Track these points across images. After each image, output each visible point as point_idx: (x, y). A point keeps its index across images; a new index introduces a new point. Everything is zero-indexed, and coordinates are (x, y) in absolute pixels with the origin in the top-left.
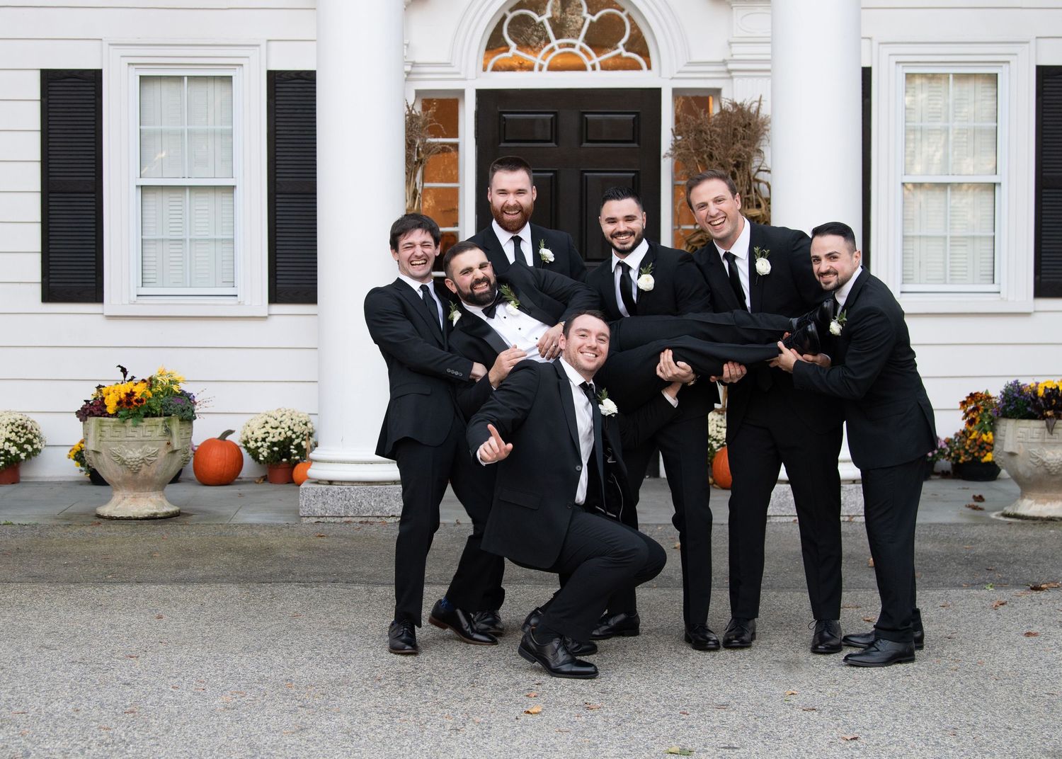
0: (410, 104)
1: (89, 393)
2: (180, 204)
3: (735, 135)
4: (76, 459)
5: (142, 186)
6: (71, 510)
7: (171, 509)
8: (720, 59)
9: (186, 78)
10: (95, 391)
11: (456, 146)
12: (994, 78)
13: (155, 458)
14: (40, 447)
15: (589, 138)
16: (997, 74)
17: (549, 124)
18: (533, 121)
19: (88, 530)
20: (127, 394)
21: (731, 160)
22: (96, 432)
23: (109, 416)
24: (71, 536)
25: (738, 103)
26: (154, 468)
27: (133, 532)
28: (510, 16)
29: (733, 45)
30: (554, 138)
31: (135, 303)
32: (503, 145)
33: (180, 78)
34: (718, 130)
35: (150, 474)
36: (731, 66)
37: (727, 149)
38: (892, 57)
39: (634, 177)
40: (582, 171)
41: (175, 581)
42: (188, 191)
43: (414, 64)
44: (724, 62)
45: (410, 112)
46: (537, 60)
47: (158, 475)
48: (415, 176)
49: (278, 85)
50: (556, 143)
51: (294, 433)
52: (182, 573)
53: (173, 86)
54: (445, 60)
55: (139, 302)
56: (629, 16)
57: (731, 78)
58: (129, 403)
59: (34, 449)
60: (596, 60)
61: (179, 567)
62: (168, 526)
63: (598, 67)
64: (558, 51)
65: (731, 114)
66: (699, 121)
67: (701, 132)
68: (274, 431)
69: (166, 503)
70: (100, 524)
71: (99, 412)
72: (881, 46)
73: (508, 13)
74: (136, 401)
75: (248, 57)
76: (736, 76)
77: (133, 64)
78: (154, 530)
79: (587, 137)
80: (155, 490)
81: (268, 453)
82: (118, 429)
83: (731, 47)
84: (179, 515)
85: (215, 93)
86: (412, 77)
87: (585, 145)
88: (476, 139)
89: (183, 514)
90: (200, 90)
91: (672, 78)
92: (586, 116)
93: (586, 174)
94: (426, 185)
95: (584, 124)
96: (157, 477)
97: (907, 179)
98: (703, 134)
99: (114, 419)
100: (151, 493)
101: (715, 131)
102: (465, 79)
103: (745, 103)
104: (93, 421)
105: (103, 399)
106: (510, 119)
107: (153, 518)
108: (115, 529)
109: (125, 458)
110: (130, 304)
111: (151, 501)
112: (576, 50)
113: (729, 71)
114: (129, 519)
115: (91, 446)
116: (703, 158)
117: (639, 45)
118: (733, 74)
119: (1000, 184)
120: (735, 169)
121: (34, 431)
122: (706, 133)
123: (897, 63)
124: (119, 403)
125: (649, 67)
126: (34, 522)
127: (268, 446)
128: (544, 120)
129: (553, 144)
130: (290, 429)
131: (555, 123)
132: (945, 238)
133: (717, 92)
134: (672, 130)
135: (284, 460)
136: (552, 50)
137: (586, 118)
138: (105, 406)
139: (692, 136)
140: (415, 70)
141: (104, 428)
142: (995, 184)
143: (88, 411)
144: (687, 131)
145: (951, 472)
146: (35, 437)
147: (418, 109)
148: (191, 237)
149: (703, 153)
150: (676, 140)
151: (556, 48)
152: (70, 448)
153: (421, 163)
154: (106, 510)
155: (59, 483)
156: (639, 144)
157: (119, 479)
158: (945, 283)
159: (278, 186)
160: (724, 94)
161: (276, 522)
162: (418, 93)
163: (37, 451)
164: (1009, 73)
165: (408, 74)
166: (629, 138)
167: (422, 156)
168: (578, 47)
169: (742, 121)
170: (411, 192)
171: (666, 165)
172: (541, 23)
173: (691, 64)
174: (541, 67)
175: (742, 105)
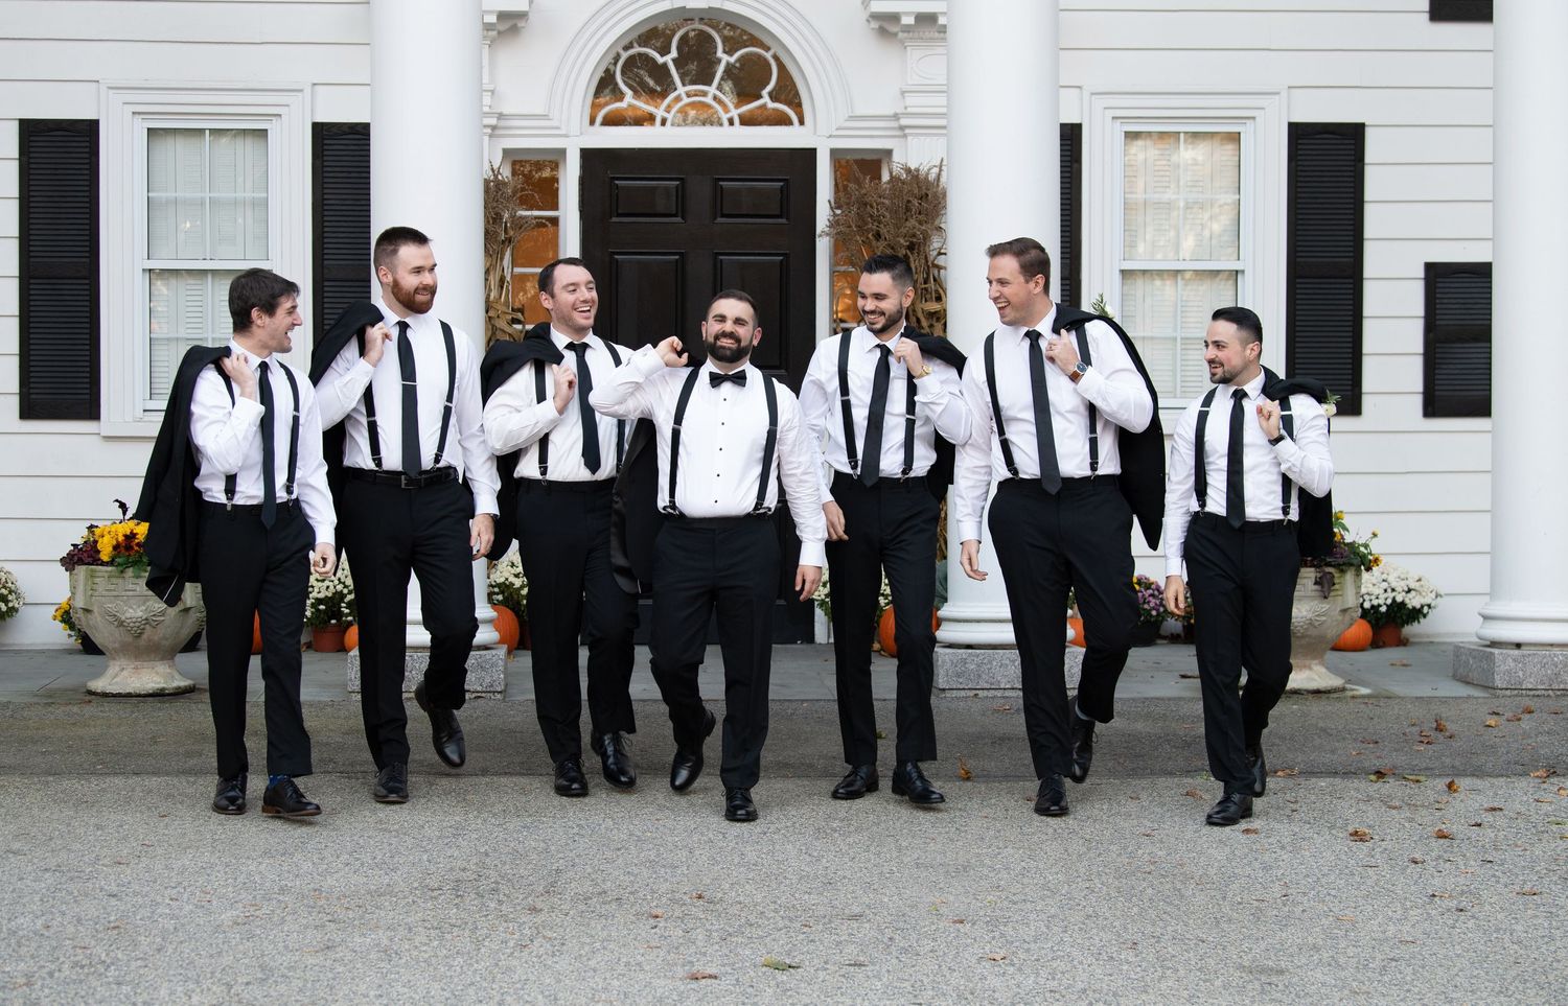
0: (496, 167)
1: (78, 535)
2: (200, 293)
3: (908, 209)
4: (63, 621)
5: (150, 270)
6: (54, 685)
7: (183, 683)
8: (890, 112)
9: (207, 132)
10: (85, 532)
11: (555, 221)
12: (1235, 138)
13: (162, 618)
14: (16, 605)
15: (725, 212)
16: (1239, 133)
17: (674, 193)
18: (654, 188)
19: (75, 709)
20: (126, 536)
21: (902, 241)
22: (85, 585)
23: (103, 564)
24: (52, 717)
25: (913, 168)
26: (161, 632)
27: (133, 712)
28: (625, 55)
29: (906, 94)
30: (680, 214)
31: (140, 420)
32: (614, 219)
33: (201, 131)
34: (887, 202)
35: (156, 638)
36: (904, 122)
37: (898, 227)
38: (1107, 111)
39: (781, 261)
40: (716, 253)
41: (183, 773)
42: (210, 276)
43: (501, 116)
44: (896, 117)
45: (496, 176)
46: (659, 111)
47: (167, 639)
48: (502, 259)
49: (326, 142)
50: (683, 218)
51: (346, 587)
52: (192, 762)
53: (193, 142)
54: (540, 111)
55: (146, 419)
56: (776, 57)
57: (905, 136)
58: (128, 548)
59: (8, 608)
60: (735, 113)
61: (189, 754)
62: (179, 704)
63: (737, 121)
64: (686, 100)
65: (903, 182)
66: (864, 191)
67: (866, 204)
68: (320, 584)
69: (177, 676)
70: (90, 702)
71: (90, 560)
72: (1094, 97)
73: (622, 52)
74: (138, 544)
75: (288, 106)
76: (911, 134)
77: (139, 113)
78: (159, 709)
79: (722, 210)
80: (162, 659)
81: (312, 613)
82: (114, 580)
83: (904, 97)
84: (193, 691)
85: (248, 147)
86: (498, 132)
87: (720, 220)
88: (581, 211)
89: (198, 689)
90: (226, 145)
91: (830, 136)
92: (721, 183)
93: (721, 257)
94: (518, 270)
95: (718, 194)
96: (164, 642)
97: (1128, 266)
98: (869, 207)
99: (110, 568)
100: (158, 663)
101: (883, 203)
102: (566, 136)
103: (921, 168)
104: (81, 570)
105: (96, 542)
106: (624, 188)
107: (159, 695)
108: (111, 710)
109: (123, 618)
110: (135, 421)
111: (157, 673)
112: (709, 100)
113: (902, 128)
114: (129, 695)
115: (79, 603)
116: (868, 238)
117: (788, 92)
118: (907, 131)
119: (1243, 272)
120: (909, 253)
121: (10, 585)
122: (872, 207)
123: (1113, 118)
124: (116, 547)
125: (802, 122)
126: (5, 700)
127: (312, 604)
128: (667, 189)
129: (679, 219)
130: (340, 582)
131: (682, 194)
132: (1175, 339)
133: (889, 152)
134: (829, 201)
135: (333, 621)
136: (678, 99)
137: (721, 186)
138: (99, 552)
139: (855, 209)
140: (503, 123)
141: (97, 580)
142: (1237, 271)
143: (76, 558)
144: (848, 204)
145: (1183, 635)
146: (11, 592)
147: (506, 173)
148: (214, 336)
149: (868, 231)
150: (835, 215)
151: (684, 96)
152: (57, 607)
153: (510, 242)
154: (99, 685)
155: (42, 652)
156: (788, 219)
157: (117, 645)
158: (1175, 397)
159: (326, 271)
160: (896, 157)
161: (317, 699)
162: (507, 152)
163: (12, 611)
164: (1255, 132)
165: (494, 128)
166: (777, 212)
167: (511, 233)
168: (710, 96)
169: (916, 191)
170: (498, 278)
171: (823, 247)
172: (665, 65)
173: (852, 118)
174: (664, 122)
175: (917, 170)
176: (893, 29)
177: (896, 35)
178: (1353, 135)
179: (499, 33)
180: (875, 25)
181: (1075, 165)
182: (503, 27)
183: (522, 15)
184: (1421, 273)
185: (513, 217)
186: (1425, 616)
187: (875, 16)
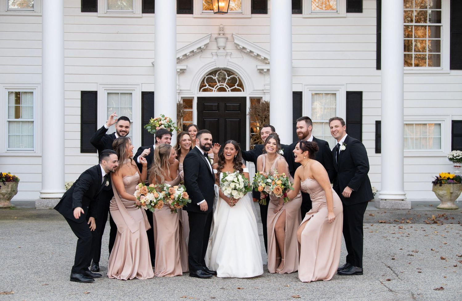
0: (179, 101)
3: (265, 110)
8: (262, 89)
9: (120, 93)
11: (192, 112)
12: (335, 94)
15: (227, 110)
18: (212, 105)
25: (266, 101)
28: (207, 77)
32: (204, 111)
33: (118, 93)
34: (261, 108)
36: (265, 91)
37: (263, 113)
39: (239, 120)
43: (181, 90)
44: (263, 90)
45: (179, 103)
46: (214, 89)
48: (181, 120)
49: (144, 95)
50: (219, 111)
53: (117, 96)
54: (189, 89)
56: (238, 77)
57: (265, 94)
60: (230, 89)
63: (230, 91)
64: (219, 87)
65: (264, 104)
66: (256, 106)
67: (256, 108)
72: (305, 86)
73: (206, 76)
75: (136, 88)
77: (106, 90)
83: (264, 86)
85: (128, 97)
86: (180, 93)
87: (226, 112)
88: (197, 110)
90: (123, 96)
91: (249, 94)
92: (226, 104)
93: (226, 119)
94: (184, 122)
95: (226, 106)
98: (257, 109)
102: (194, 94)
106: (207, 105)
113: (264, 93)
117: (241, 85)
118: (265, 93)
123: (309, 90)
125: (244, 91)
128: (215, 105)
129: (217, 111)
131: (218, 106)
132: (322, 137)
133: (262, 97)
134: (249, 108)
136: (218, 86)
139: (254, 110)
140: (181, 92)
144: (253, 108)
147: (182, 102)
149: (257, 114)
150: (250, 111)
151: (219, 86)
153: (182, 116)
156: (240, 111)
159: (144, 122)
160: (263, 99)
162: (182, 98)
164: (339, 93)
165: (179, 93)
166: (238, 110)
167: (183, 114)
168: (224, 85)
169: (267, 106)
170: (180, 124)
171: (248, 117)
172: (215, 79)
173: (254, 90)
174: (215, 91)
175: (267, 101)
176: (262, 72)
177: (263, 73)
178: (360, 94)
179: (180, 73)
180: (259, 71)
181: (301, 100)
182: (181, 72)
183: (185, 69)
184: (375, 123)
185: (183, 111)
186: (375, 195)
187: (258, 69)
